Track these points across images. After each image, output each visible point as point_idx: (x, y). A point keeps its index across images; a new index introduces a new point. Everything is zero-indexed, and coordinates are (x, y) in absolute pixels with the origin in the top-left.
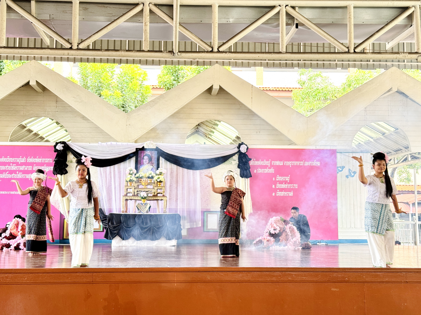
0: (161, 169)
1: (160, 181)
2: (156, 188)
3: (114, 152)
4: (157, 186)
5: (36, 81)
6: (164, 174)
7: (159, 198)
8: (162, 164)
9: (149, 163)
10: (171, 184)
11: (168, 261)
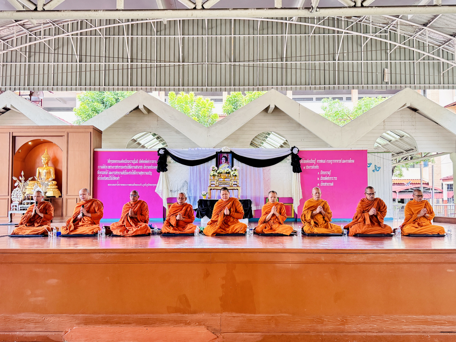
0: (236, 166)
1: (235, 175)
2: (232, 181)
3: (199, 155)
5: (144, 105)
6: (238, 170)
7: (234, 188)
8: (235, 163)
9: (226, 162)
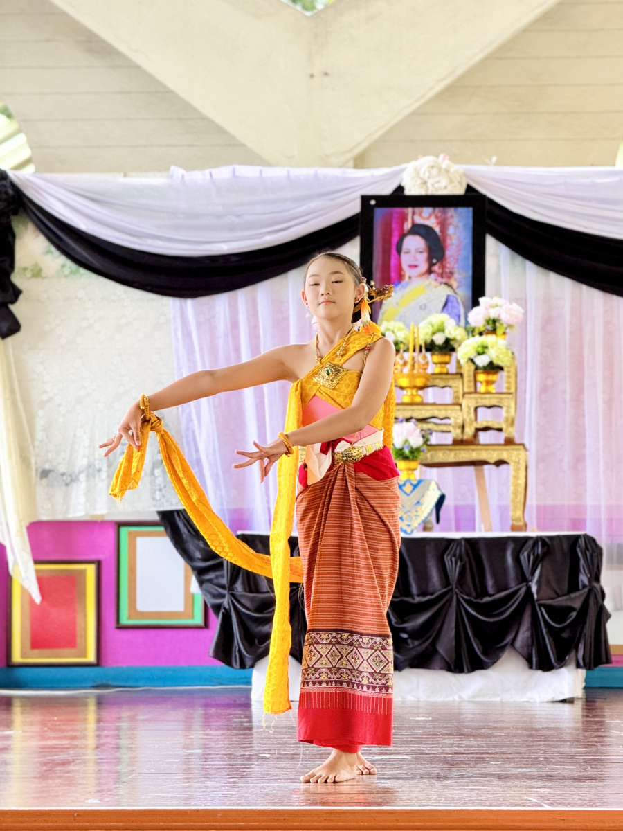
0: (496, 300)
1: (491, 363)
2: (468, 403)
4: (476, 392)
6: (510, 326)
7: (483, 455)
8: (498, 273)
9: (430, 271)
10: (549, 382)
11: (540, 778)
